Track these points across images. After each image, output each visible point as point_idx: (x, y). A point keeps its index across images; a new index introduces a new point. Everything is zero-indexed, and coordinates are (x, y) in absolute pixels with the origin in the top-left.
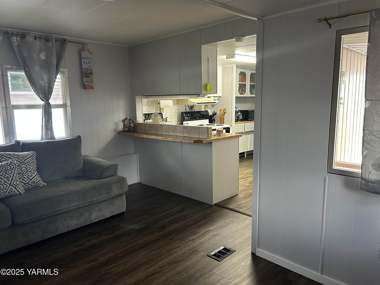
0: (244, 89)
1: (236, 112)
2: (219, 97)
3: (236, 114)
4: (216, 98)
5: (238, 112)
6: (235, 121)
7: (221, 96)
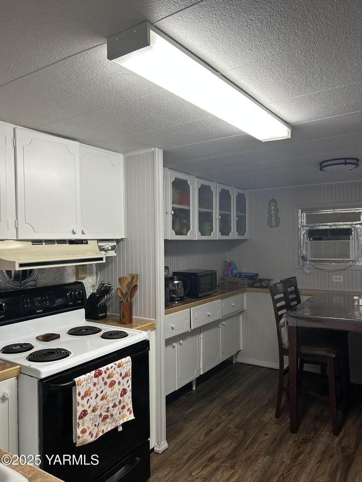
0: (185, 221)
1: (168, 280)
2: (118, 241)
3: (166, 286)
4: (108, 245)
5: (172, 279)
6: (167, 306)
7: (122, 239)
